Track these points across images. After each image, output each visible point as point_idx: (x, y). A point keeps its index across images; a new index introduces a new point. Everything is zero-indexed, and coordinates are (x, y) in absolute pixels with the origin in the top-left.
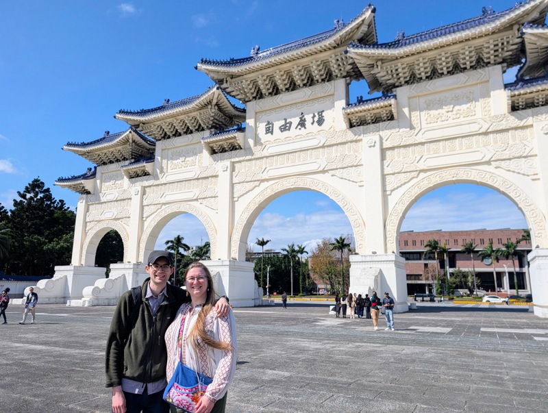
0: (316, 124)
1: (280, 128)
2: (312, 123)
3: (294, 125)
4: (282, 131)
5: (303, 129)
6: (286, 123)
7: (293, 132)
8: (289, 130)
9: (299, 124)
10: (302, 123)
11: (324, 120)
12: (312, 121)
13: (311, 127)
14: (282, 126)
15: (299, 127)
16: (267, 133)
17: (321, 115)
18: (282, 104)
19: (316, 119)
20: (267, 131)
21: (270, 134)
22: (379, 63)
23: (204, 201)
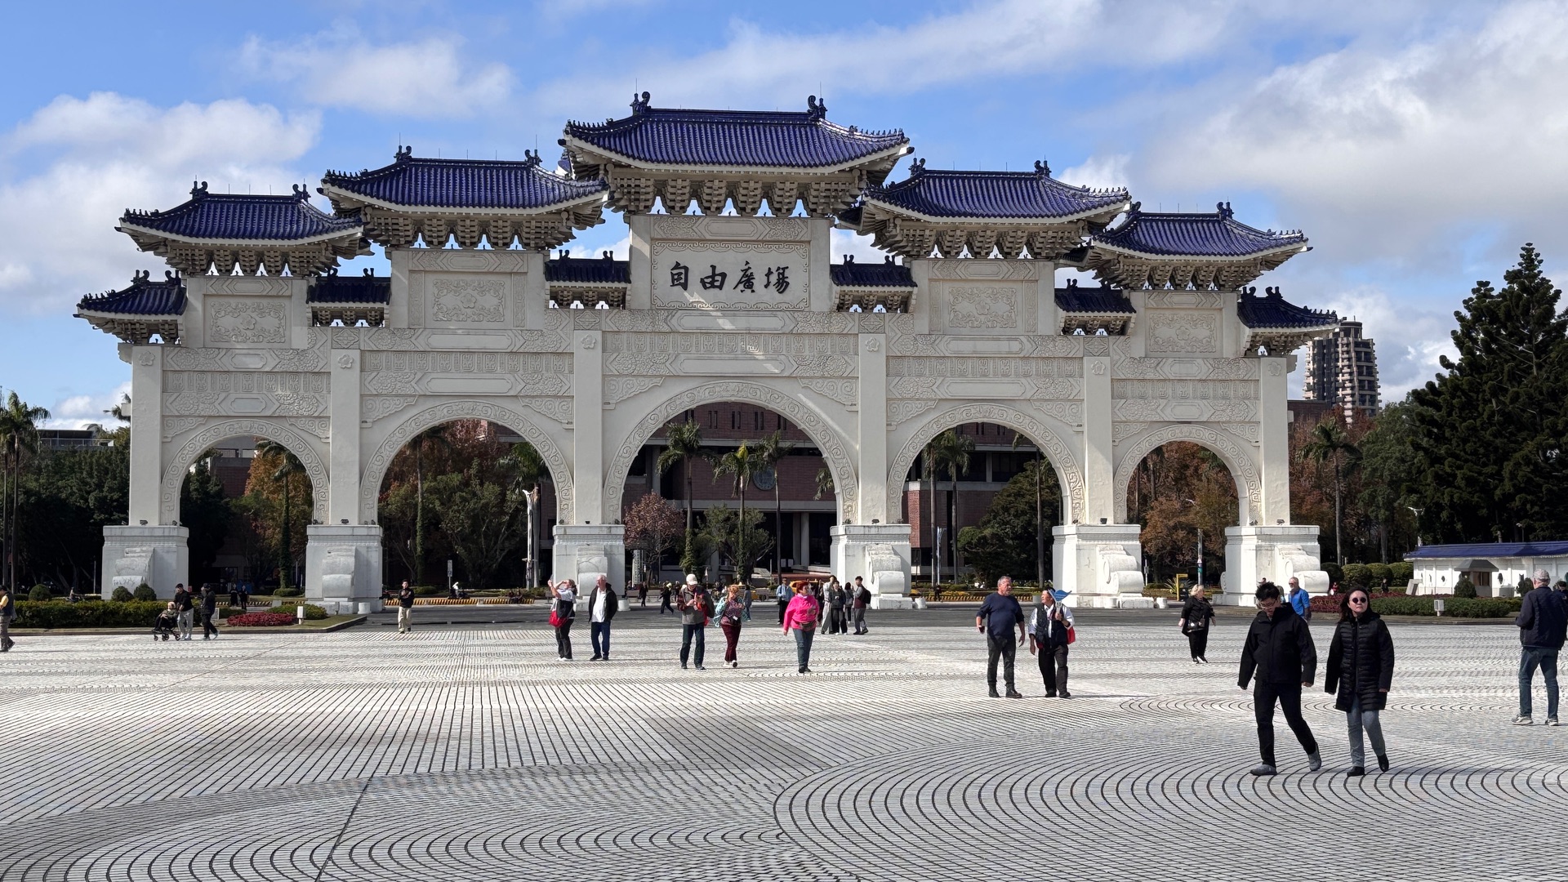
0: (772, 288)
1: (702, 281)
2: (766, 286)
3: (731, 281)
4: (705, 288)
5: (750, 290)
6: (714, 275)
7: (730, 293)
8: (720, 287)
9: (740, 282)
10: (747, 281)
11: (788, 284)
12: (766, 283)
13: (765, 294)
14: (707, 278)
15: (741, 287)
16: (673, 285)
17: (783, 274)
18: (708, 237)
19: (774, 278)
20: (673, 282)
21: (679, 288)
22: (898, 222)
23: (535, 404)
